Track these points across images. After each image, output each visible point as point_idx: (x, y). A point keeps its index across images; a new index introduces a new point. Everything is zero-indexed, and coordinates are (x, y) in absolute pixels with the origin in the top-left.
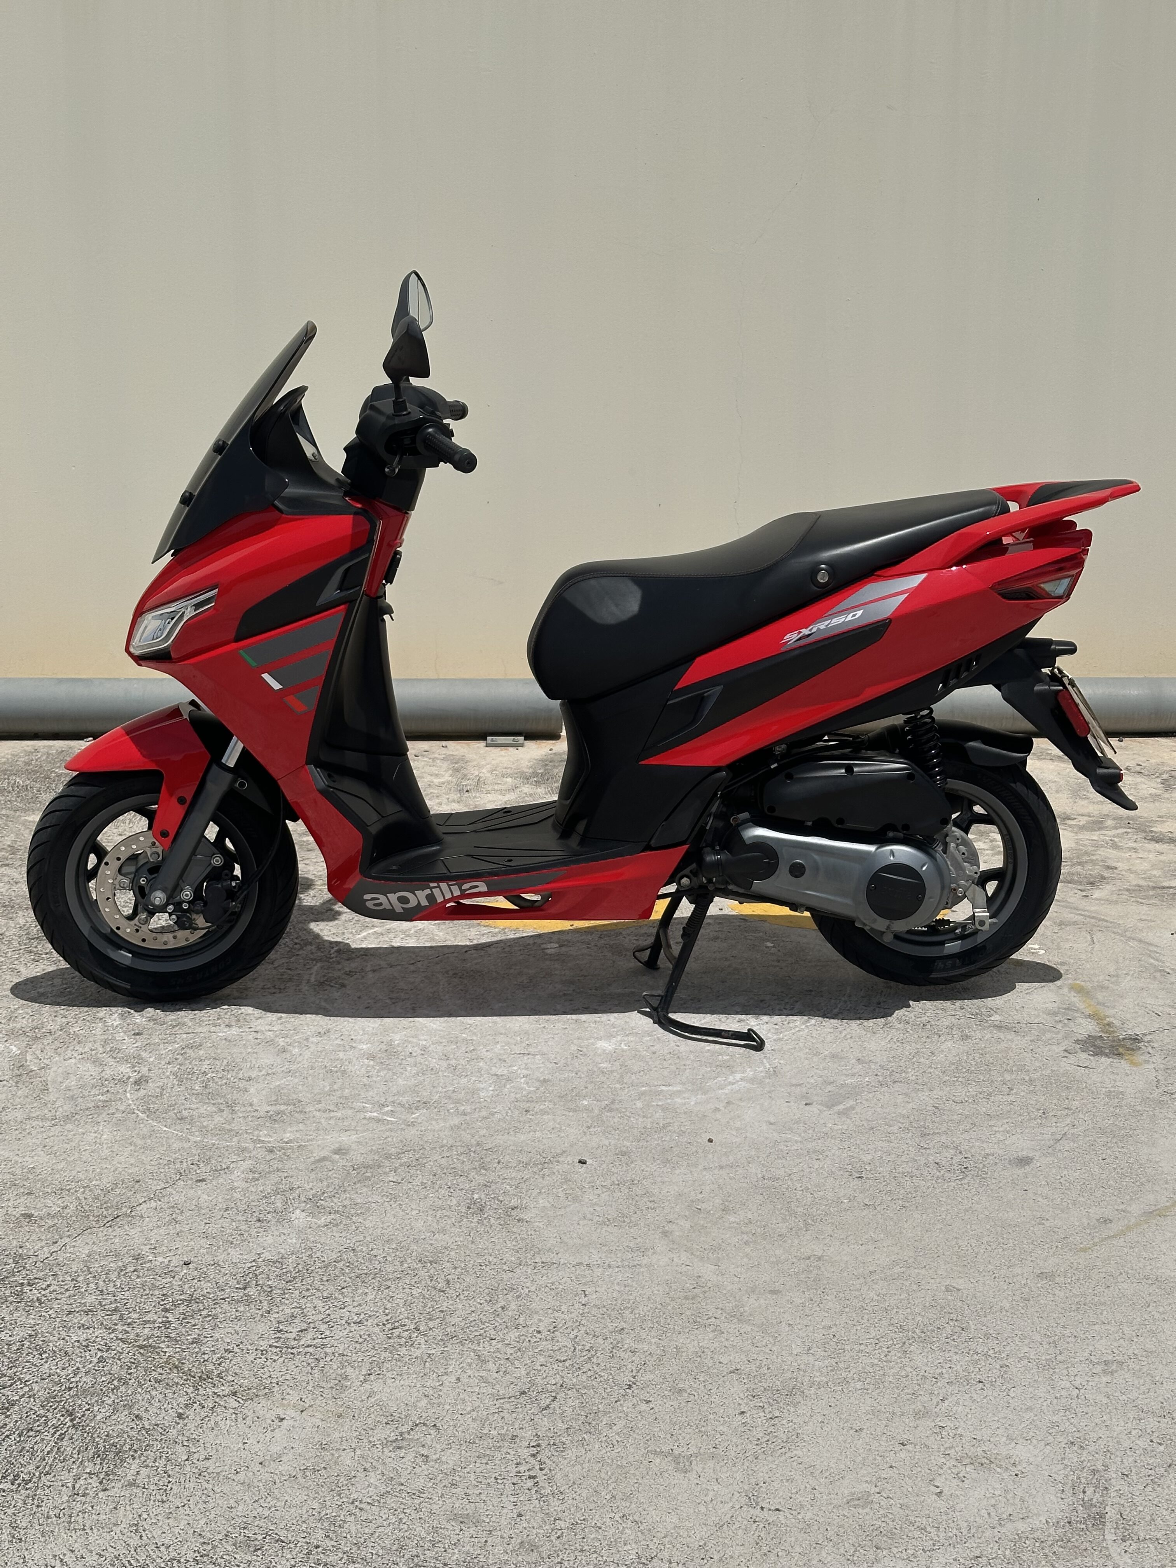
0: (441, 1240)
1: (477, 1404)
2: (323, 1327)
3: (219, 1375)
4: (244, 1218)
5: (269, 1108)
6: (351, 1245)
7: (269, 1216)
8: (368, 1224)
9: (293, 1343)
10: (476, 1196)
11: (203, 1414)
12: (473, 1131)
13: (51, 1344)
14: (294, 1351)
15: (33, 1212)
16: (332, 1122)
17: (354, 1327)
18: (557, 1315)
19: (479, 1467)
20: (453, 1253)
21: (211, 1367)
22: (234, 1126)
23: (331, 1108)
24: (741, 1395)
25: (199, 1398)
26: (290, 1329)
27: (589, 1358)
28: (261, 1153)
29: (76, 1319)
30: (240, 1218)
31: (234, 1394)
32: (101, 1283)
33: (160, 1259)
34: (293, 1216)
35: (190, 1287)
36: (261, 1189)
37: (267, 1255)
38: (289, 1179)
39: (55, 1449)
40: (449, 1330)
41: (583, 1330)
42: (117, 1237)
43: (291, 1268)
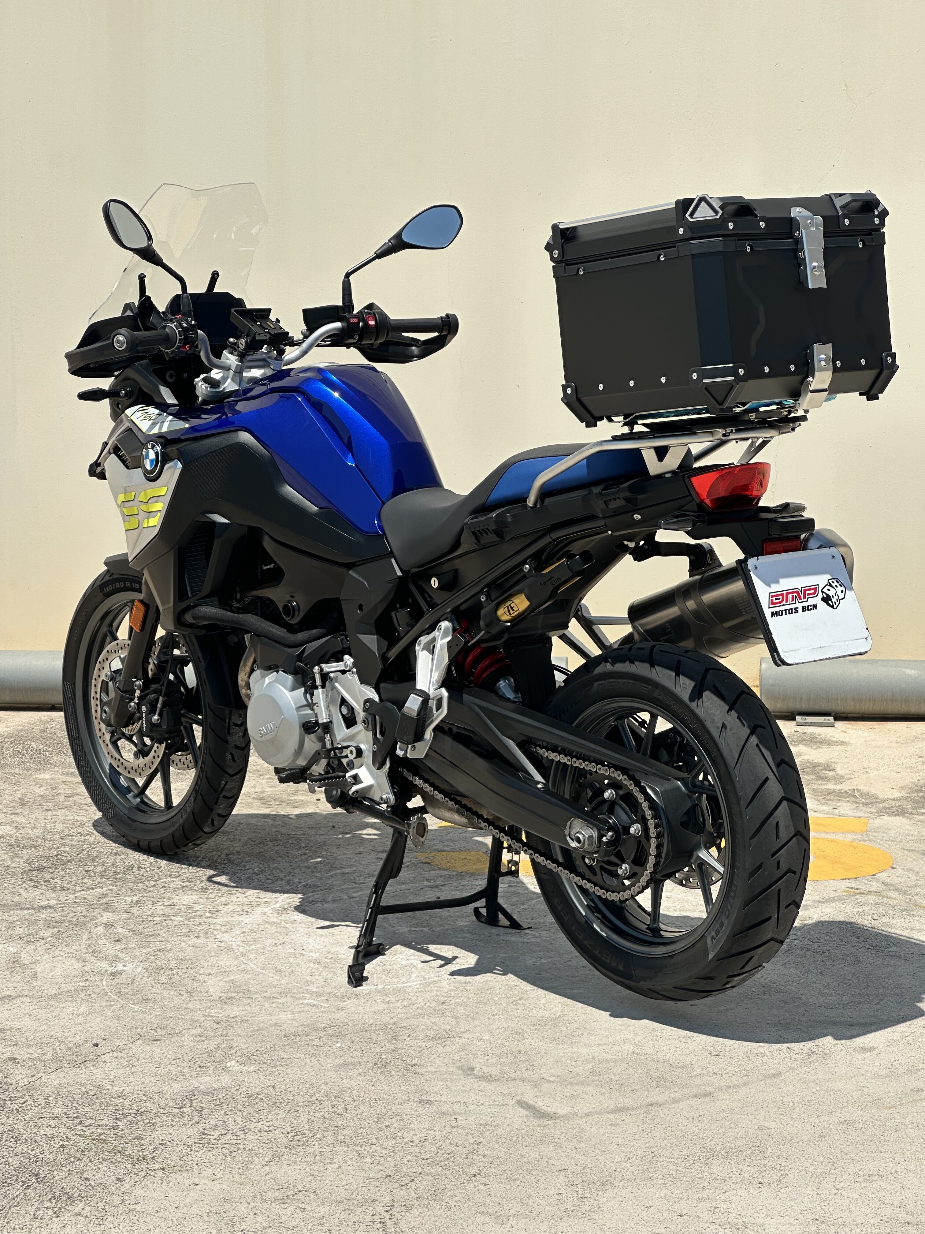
0: (347, 1083)
1: (352, 1180)
2: (239, 1133)
3: (153, 1158)
4: (188, 1065)
5: (221, 995)
6: (273, 1084)
7: (209, 1064)
8: (289, 1071)
9: (213, 1141)
10: (383, 1057)
11: (137, 1179)
12: (392, 1015)
13: (24, 1136)
14: (214, 1146)
15: (17, 1056)
16: (274, 1005)
17: (263, 1134)
18: (430, 1132)
19: (344, 1216)
20: (355, 1092)
21: (147, 1153)
22: (191, 1006)
23: (275, 995)
24: (563, 1184)
25: (135, 1170)
26: (212, 1133)
27: (448, 1159)
28: (211, 1023)
29: (46, 1122)
30: (185, 1064)
31: (163, 1169)
32: (67, 1102)
33: (116, 1088)
34: (229, 1064)
35: (138, 1106)
36: (205, 1047)
37: (202, 1087)
38: (230, 1041)
39: (22, 1194)
40: (339, 1138)
41: (448, 1141)
42: (83, 1074)
43: (221, 1097)
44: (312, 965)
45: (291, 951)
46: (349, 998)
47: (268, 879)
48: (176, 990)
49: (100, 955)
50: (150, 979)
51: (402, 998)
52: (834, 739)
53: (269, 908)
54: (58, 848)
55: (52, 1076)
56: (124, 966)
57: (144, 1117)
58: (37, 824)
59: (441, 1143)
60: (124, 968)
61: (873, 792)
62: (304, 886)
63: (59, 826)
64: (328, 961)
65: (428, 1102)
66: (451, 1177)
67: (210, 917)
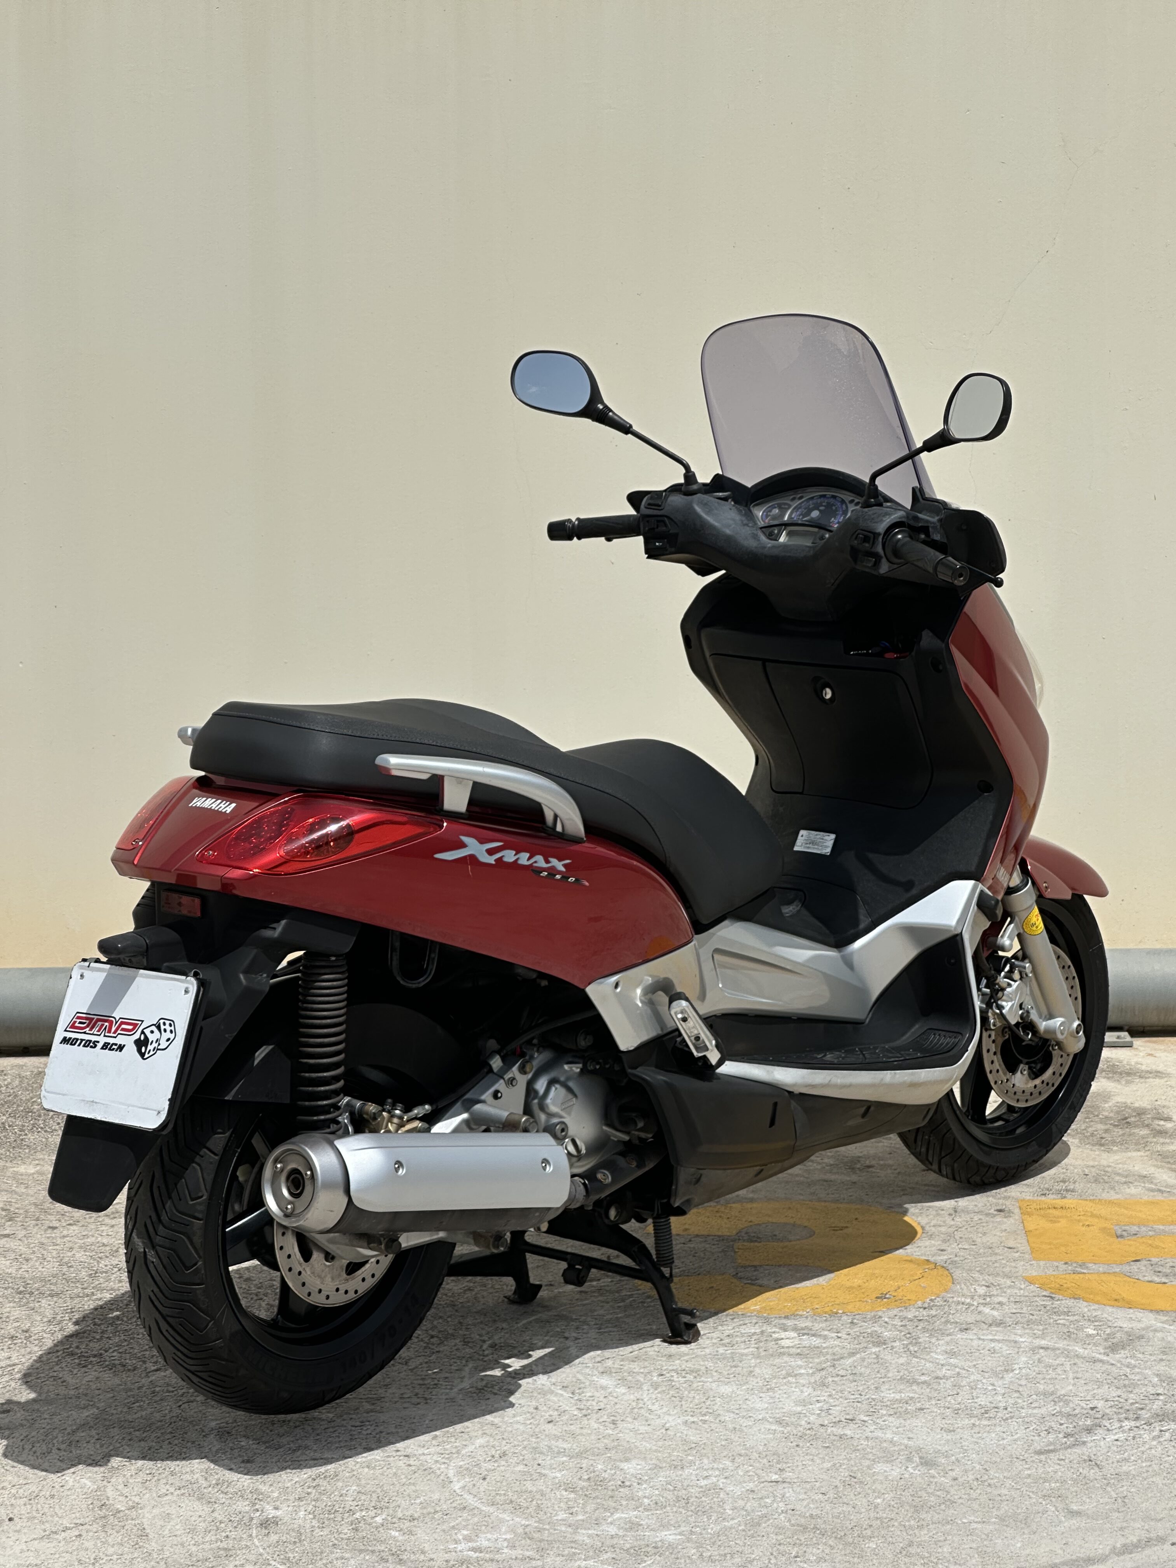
44: (564, 1493)
45: (521, 1468)
46: (647, 1554)
47: (432, 1337)
48: (373, 1552)
49: (231, 1490)
50: (326, 1532)
51: (727, 1550)
52: (1144, 1068)
53: (456, 1390)
54: (93, 1294)
56: (276, 1508)
58: (45, 1252)
60: (278, 1513)
62: (493, 1346)
63: (80, 1255)
64: (585, 1484)
67: (372, 1411)
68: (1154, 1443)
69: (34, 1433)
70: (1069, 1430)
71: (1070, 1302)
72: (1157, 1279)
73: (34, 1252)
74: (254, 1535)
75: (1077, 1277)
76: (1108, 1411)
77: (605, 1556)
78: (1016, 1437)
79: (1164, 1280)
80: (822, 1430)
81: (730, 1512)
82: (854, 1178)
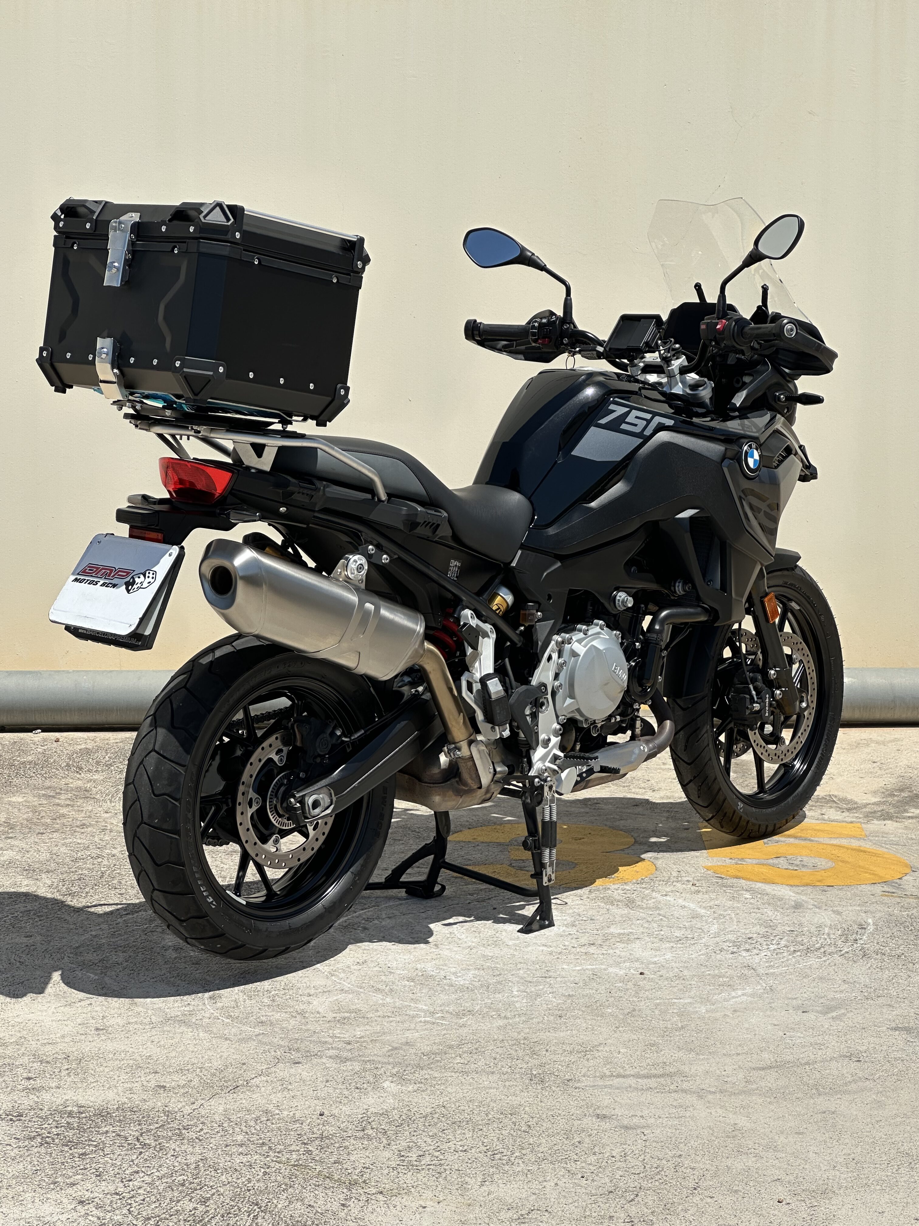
1: (576, 1198)
2: (437, 1154)
3: (364, 1182)
4: (344, 1087)
5: (335, 1015)
6: (441, 1103)
7: (365, 1085)
8: (449, 1089)
9: (415, 1163)
11: (361, 1204)
12: (518, 1030)
13: (221, 1164)
14: (420, 1168)
15: (165, 1084)
16: (393, 1024)
17: (462, 1154)
18: (625, 1147)
20: (527, 1109)
21: (356, 1177)
22: (311, 1027)
23: (389, 1014)
24: (785, 1194)
25: (354, 1195)
26: (410, 1155)
27: (658, 1172)
28: (341, 1045)
29: (234, 1149)
30: (340, 1086)
31: (381, 1193)
32: (244, 1128)
33: (286, 1113)
34: (385, 1085)
35: (318, 1130)
36: (351, 1068)
37: (372, 1110)
40: (539, 1155)
41: (648, 1156)
42: (243, 1099)
43: (396, 1117)
44: (406, 982)
45: (377, 968)
46: (464, 1015)
48: (286, 1012)
50: (253, 1002)
51: (516, 1013)
54: (76, 871)
55: (212, 1102)
57: (332, 1141)
58: (39, 847)
59: (642, 1157)
61: (849, 797)
63: (63, 849)
65: (605, 1117)
66: (672, 1191)
68: (791, 957)
69: (50, 948)
70: (735, 950)
71: (735, 880)
72: (790, 867)
73: (31, 847)
74: (206, 1003)
75: (738, 866)
76: (759, 940)
77: (438, 1015)
78: (700, 953)
79: (796, 868)
80: (574, 950)
81: (516, 993)
82: (587, 810)
